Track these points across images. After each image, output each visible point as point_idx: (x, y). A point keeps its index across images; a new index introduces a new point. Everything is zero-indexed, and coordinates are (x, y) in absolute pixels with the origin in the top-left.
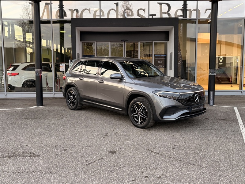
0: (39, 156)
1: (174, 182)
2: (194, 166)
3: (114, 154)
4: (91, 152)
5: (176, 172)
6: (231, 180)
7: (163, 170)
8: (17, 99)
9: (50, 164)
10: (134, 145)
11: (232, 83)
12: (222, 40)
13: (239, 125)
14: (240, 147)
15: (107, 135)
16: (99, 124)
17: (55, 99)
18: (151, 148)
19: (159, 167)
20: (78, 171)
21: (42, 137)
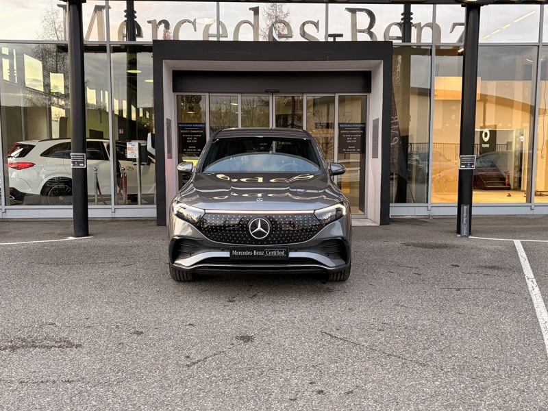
0: (80, 346)
1: (382, 403)
2: (425, 368)
3: (250, 343)
4: (197, 337)
5: (388, 381)
6: (508, 398)
7: (357, 376)
8: (29, 220)
9: (104, 365)
10: (294, 323)
11: (509, 189)
12: (489, 94)
13: (524, 278)
14: (527, 327)
15: (233, 301)
17: (117, 221)
18: (332, 329)
19: (350, 370)
20: (169, 380)
21: (88, 304)
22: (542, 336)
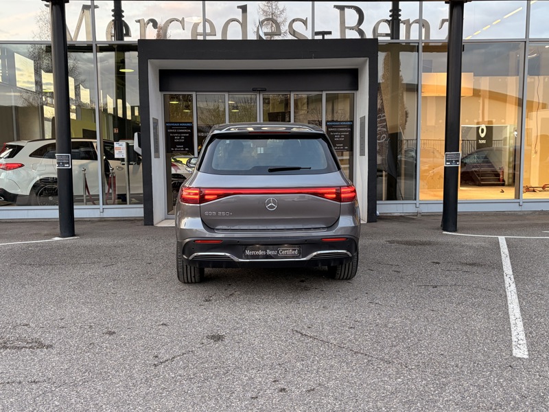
0: (51, 346)
1: (342, 400)
2: (390, 365)
3: (220, 342)
4: (168, 337)
5: (350, 379)
6: (466, 394)
7: (321, 374)
8: (18, 221)
9: (73, 365)
10: (267, 322)
11: (503, 185)
13: (503, 275)
14: (497, 323)
15: (210, 300)
17: (105, 221)
18: (303, 327)
19: (315, 368)
20: (135, 379)
21: (64, 305)
22: (511, 332)
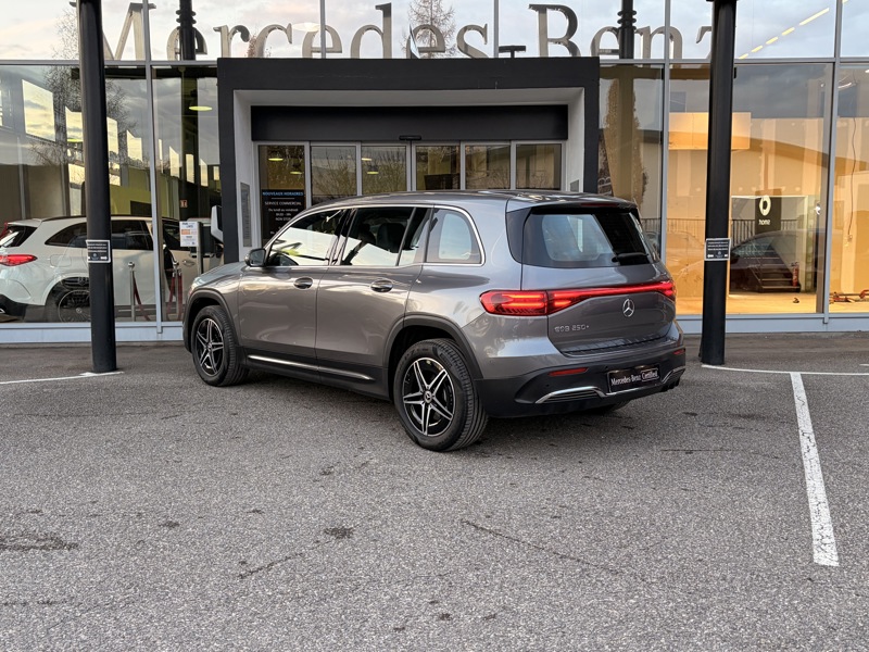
0: (76, 546)
1: (540, 634)
2: (617, 577)
3: (345, 540)
4: (263, 531)
5: (554, 599)
6: (739, 624)
7: (507, 591)
9: (109, 575)
10: (420, 507)
13: (797, 433)
14: (788, 510)
15: (330, 473)
16: (305, 434)
17: (165, 346)
18: (478, 516)
19: (497, 581)
20: (208, 599)
21: (98, 479)
22: (810, 525)
